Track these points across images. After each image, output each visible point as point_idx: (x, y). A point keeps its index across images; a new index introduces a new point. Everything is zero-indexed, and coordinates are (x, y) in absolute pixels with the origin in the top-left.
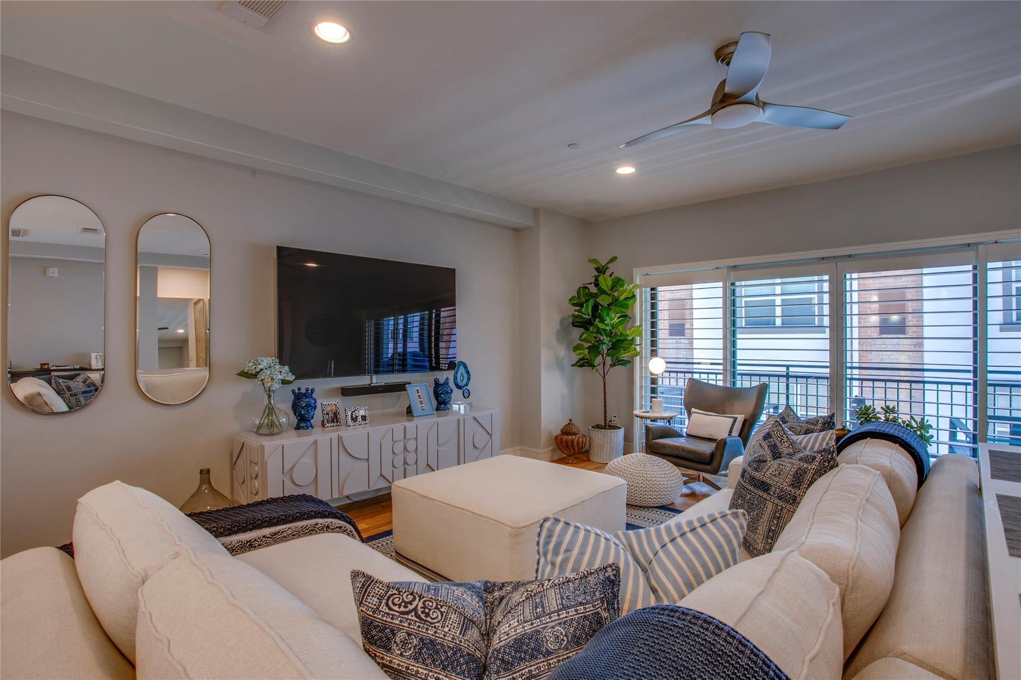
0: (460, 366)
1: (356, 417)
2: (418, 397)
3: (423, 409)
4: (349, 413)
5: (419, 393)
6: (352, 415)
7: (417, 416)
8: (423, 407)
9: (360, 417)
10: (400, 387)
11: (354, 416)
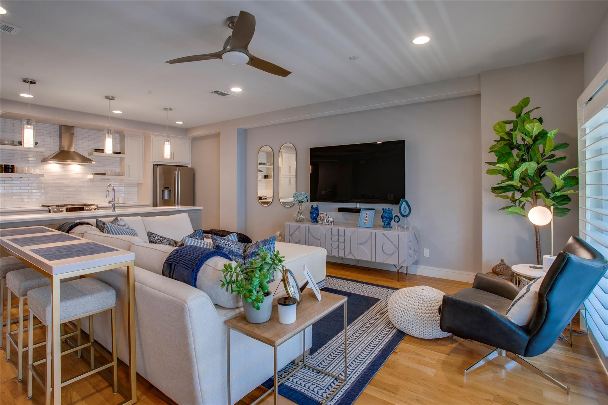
0: (403, 202)
1: (329, 221)
2: (365, 216)
3: (365, 224)
4: (326, 219)
5: (367, 215)
6: (327, 219)
7: (359, 227)
8: (366, 222)
9: (330, 221)
10: (358, 211)
11: (328, 220)
